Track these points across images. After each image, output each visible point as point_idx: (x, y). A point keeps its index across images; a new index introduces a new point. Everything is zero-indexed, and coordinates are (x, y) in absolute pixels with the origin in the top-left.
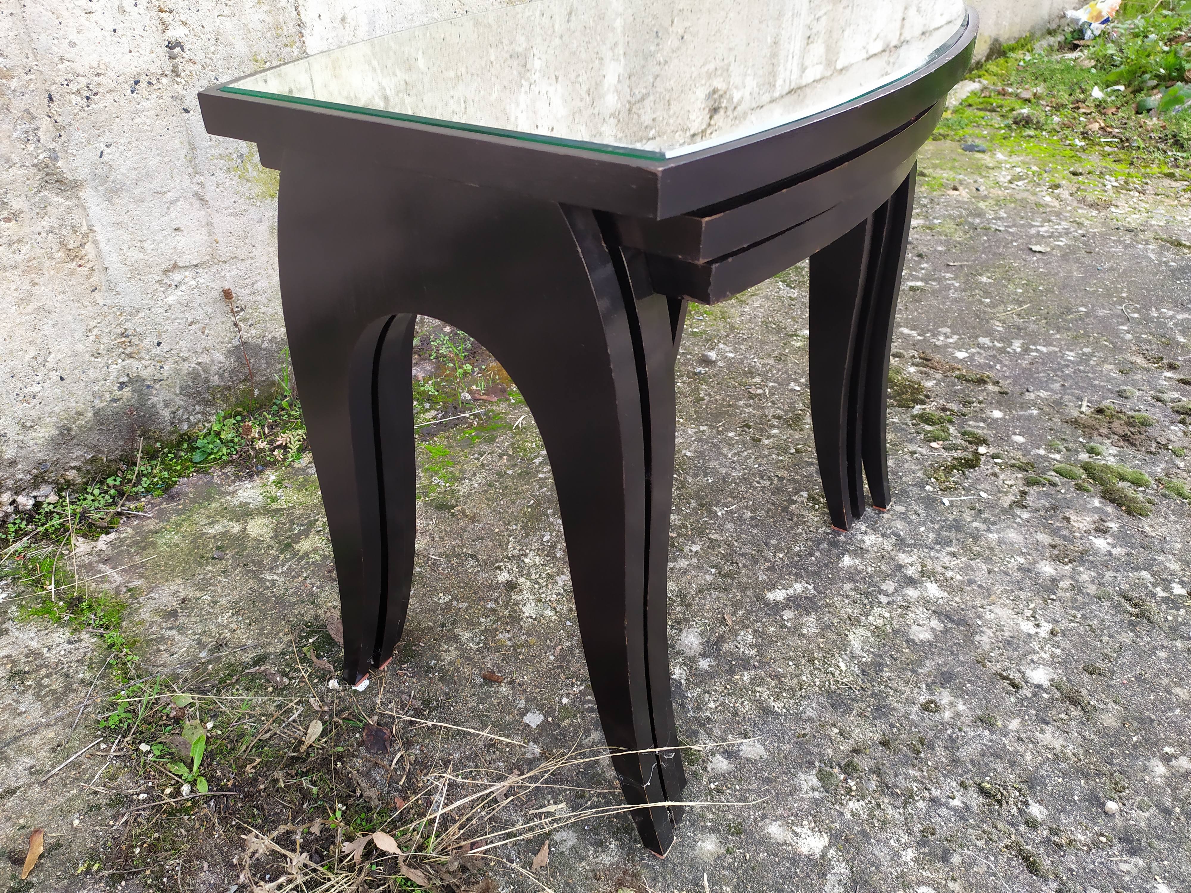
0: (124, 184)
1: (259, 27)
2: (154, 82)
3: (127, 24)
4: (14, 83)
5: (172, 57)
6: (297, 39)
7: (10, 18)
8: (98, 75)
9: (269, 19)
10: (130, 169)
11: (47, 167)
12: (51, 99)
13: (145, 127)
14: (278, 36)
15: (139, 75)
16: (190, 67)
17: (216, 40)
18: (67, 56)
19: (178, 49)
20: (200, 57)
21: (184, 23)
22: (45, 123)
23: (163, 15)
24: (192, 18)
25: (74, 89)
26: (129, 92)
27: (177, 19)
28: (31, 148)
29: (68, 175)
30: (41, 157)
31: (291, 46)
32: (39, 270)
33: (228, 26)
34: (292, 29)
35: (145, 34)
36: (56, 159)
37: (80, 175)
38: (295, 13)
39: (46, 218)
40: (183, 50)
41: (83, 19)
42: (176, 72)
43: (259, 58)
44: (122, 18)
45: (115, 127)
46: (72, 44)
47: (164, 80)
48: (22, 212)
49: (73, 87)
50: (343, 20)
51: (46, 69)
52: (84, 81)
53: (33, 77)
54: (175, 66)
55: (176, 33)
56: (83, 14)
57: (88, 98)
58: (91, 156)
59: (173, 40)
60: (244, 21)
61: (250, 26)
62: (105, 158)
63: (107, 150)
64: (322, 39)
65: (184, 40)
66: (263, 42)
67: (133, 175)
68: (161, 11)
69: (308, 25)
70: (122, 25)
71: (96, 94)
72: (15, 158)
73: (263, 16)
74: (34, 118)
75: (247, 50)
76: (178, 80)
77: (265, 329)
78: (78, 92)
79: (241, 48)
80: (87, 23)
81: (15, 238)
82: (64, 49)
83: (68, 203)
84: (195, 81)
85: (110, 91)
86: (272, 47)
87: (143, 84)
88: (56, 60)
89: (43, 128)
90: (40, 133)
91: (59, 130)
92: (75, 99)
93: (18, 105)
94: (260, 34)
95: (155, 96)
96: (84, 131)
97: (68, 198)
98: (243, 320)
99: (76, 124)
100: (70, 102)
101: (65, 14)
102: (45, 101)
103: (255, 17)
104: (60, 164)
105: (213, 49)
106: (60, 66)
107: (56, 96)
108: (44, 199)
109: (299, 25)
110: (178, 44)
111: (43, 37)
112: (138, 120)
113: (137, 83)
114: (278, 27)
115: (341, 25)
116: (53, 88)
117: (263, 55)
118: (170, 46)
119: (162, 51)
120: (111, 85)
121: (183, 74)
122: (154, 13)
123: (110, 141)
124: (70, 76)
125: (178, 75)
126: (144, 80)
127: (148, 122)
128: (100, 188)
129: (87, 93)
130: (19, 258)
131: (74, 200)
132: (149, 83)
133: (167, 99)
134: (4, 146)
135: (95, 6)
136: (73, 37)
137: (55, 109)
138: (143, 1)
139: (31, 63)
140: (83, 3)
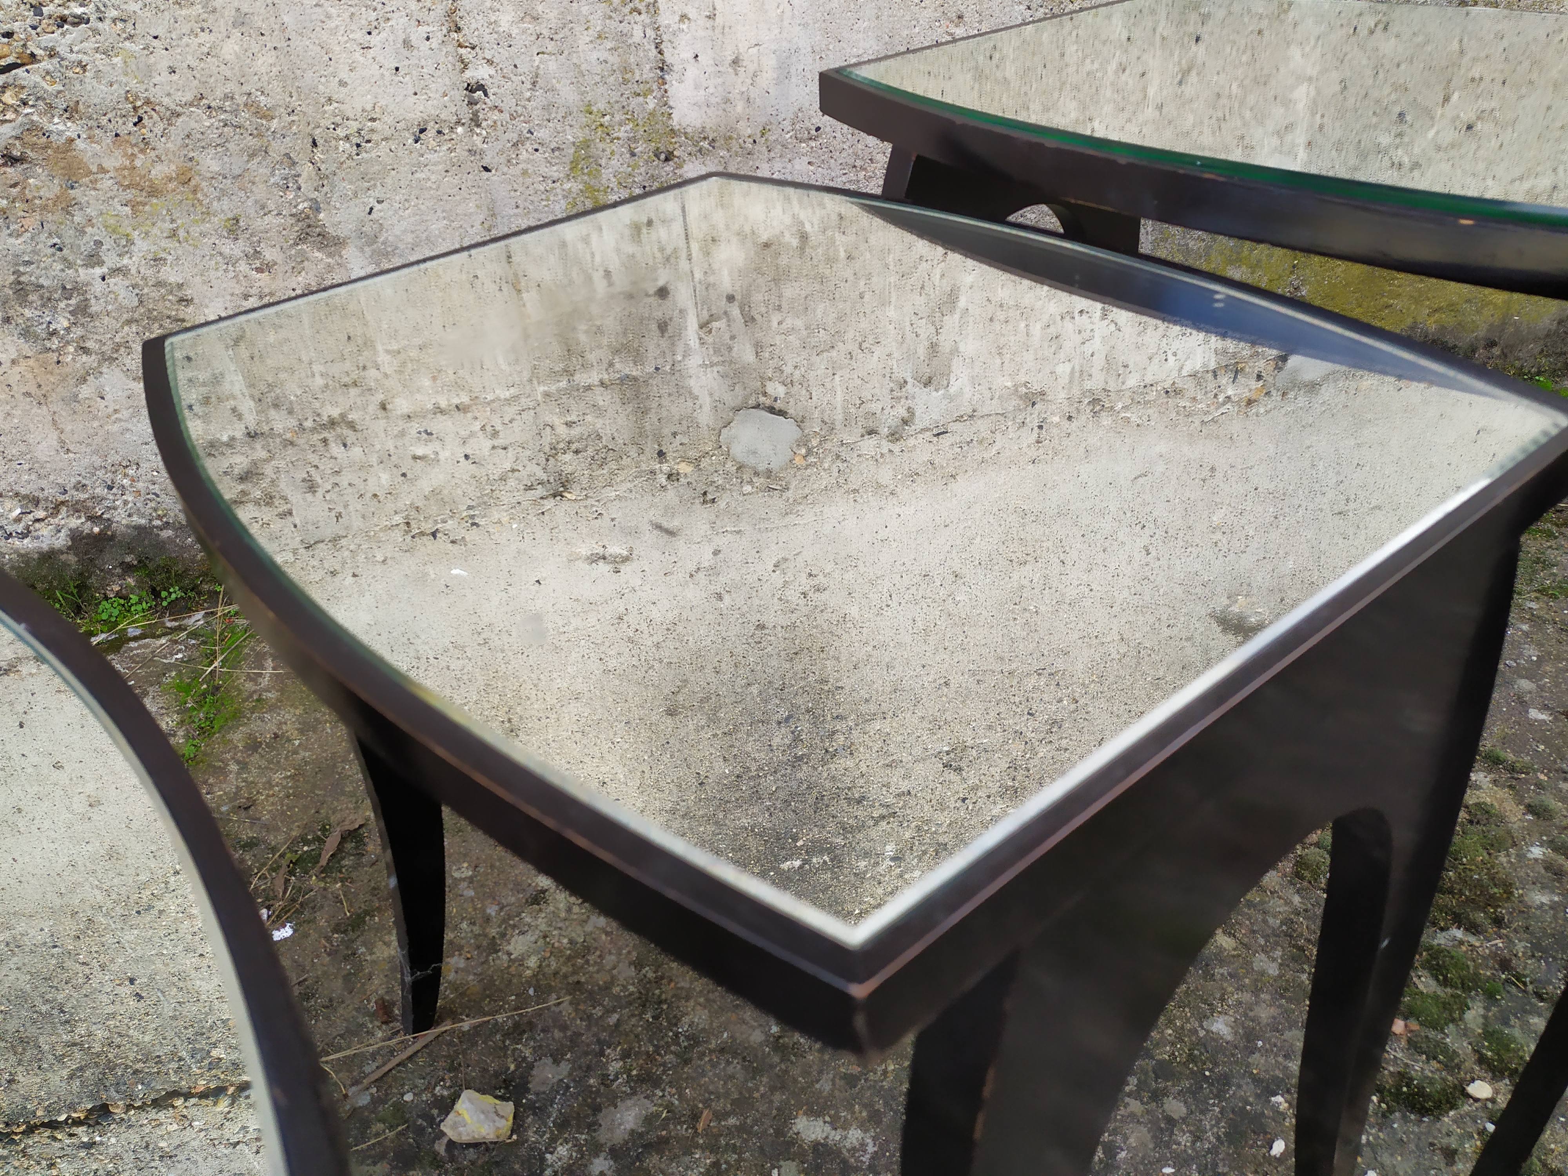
0: (396, 248)
1: (598, 69)
2: (446, 131)
3: (413, 61)
4: (274, 124)
5: (472, 103)
6: (655, 87)
7: (273, 52)
8: (373, 120)
9: (613, 59)
10: (405, 231)
11: (308, 217)
12: (314, 144)
13: (429, 184)
14: (625, 82)
15: (426, 122)
16: (495, 116)
17: (534, 84)
18: (335, 97)
19: (480, 93)
20: (509, 104)
21: (490, 62)
22: (306, 170)
23: (462, 51)
24: (501, 55)
25: (342, 135)
26: (410, 141)
27: (480, 56)
28: (291, 195)
29: (330, 230)
30: (300, 207)
31: (645, 96)
33: (552, 65)
34: (647, 73)
35: (438, 73)
36: (318, 210)
37: (343, 231)
38: (655, 52)
39: (303, 273)
40: (486, 95)
41: (358, 56)
42: (476, 121)
43: (594, 109)
44: (405, 53)
45: (389, 181)
46: (342, 84)
47: (460, 130)
48: (275, 264)
49: (341, 132)
50: (736, 62)
51: (310, 110)
52: (354, 126)
53: (295, 118)
54: (475, 114)
55: (480, 72)
56: (358, 49)
57: (358, 145)
58: (359, 211)
59: (473, 82)
60: (575, 60)
61: (584, 67)
62: (374, 215)
63: (378, 207)
64: (697, 87)
65: (487, 82)
66: (602, 89)
67: (410, 238)
68: (460, 46)
69: (675, 68)
70: (407, 62)
71: (368, 141)
72: (271, 205)
73: (604, 55)
74: (294, 164)
75: (578, 98)
76: (478, 131)
78: (347, 138)
79: (568, 95)
80: (361, 59)
81: (267, 290)
82: (332, 88)
83: (330, 260)
84: (500, 133)
85: (386, 139)
86: (615, 96)
87: (431, 133)
88: (323, 100)
89: (305, 175)
90: (300, 180)
91: (322, 178)
92: (343, 145)
93: (277, 148)
94: (598, 78)
95: (445, 148)
96: (351, 183)
97: (330, 255)
99: (341, 174)
100: (337, 148)
101: (337, 49)
102: (309, 146)
103: (595, 55)
104: (321, 216)
105: (528, 94)
106: (326, 108)
107: (320, 142)
108: (302, 253)
109: (662, 69)
110: (481, 87)
111: (309, 74)
112: (417, 175)
113: (422, 131)
114: (626, 69)
115: (730, 70)
116: (318, 131)
117: (601, 105)
118: (471, 89)
119: (460, 94)
120: (388, 133)
121: (484, 124)
122: (450, 48)
123: (382, 196)
124: (338, 119)
125: (479, 126)
126: (431, 127)
127: (433, 178)
128: (367, 249)
129: (355, 140)
131: (337, 257)
132: (439, 132)
133: (461, 152)
134: (260, 192)
135: (375, 40)
136: (344, 75)
137: (319, 156)
138: (438, 34)
139: (294, 102)
140: (360, 36)
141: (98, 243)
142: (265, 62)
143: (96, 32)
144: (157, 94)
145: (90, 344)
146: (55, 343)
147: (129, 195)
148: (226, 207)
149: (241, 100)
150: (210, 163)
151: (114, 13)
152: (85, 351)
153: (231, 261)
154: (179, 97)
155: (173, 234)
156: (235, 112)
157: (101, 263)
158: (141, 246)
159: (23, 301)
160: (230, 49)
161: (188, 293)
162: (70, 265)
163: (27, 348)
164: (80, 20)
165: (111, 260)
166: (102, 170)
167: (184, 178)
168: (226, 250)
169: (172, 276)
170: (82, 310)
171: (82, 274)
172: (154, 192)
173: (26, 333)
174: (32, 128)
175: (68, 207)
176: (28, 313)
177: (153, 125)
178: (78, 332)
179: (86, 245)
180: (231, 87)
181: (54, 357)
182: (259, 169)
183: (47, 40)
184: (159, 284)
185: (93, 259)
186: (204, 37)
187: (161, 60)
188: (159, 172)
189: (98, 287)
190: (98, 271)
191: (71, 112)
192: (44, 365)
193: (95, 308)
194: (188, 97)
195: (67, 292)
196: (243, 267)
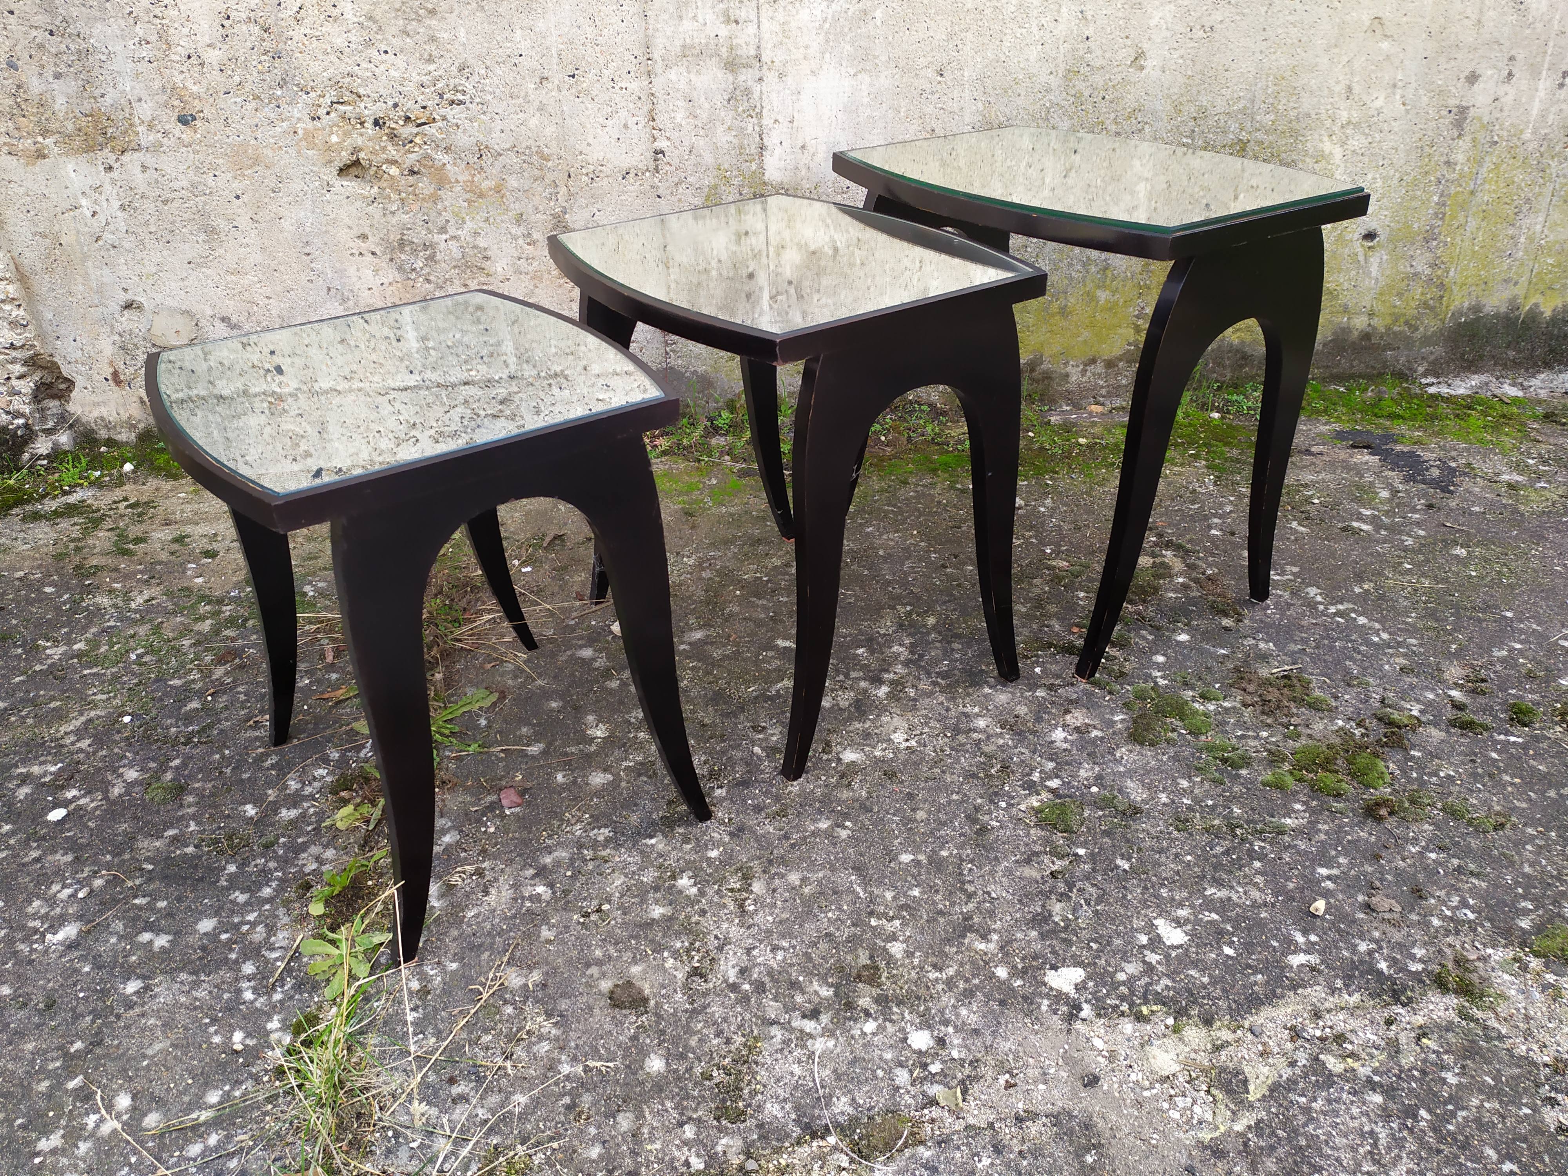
1: (726, 146)
2: (640, 174)
3: (628, 136)
4: (550, 164)
5: (656, 160)
6: (757, 158)
7: (555, 126)
8: (602, 165)
9: (735, 141)
11: (559, 216)
12: (569, 176)
13: (627, 203)
14: (741, 154)
15: (630, 168)
16: (668, 168)
17: (691, 152)
18: (584, 152)
19: (661, 155)
20: (676, 162)
21: (668, 139)
22: (563, 190)
23: (654, 132)
24: (675, 135)
26: (621, 178)
27: (663, 135)
28: (552, 204)
29: (571, 224)
30: (556, 211)
31: (751, 162)
32: (541, 279)
33: (701, 142)
34: (753, 150)
35: (639, 143)
36: (565, 213)
37: (577, 226)
38: (758, 139)
40: (664, 156)
41: (599, 130)
42: (657, 170)
43: (722, 167)
44: (624, 131)
45: (606, 200)
46: (589, 145)
47: (647, 174)
48: (538, 240)
49: (584, 171)
50: (803, 147)
51: (570, 158)
52: (592, 168)
53: (561, 161)
54: (657, 166)
55: (662, 144)
56: (600, 127)
57: (592, 179)
58: (587, 215)
59: (658, 149)
60: (714, 141)
61: (719, 144)
62: (596, 217)
63: (598, 212)
64: (780, 159)
65: (665, 149)
66: (727, 157)
68: (654, 129)
69: (769, 148)
70: (624, 136)
71: (598, 177)
72: (541, 208)
73: (731, 139)
74: (557, 186)
75: (713, 161)
76: (657, 175)
77: (690, 363)
78: (587, 174)
79: (708, 159)
80: (601, 132)
82: (583, 147)
84: (669, 177)
85: (608, 176)
86: (734, 161)
87: (632, 175)
88: (577, 153)
89: (561, 193)
90: (559, 196)
91: (570, 194)
92: (584, 178)
93: (549, 178)
94: (725, 151)
95: (638, 183)
96: (586, 199)
98: (673, 351)
99: (581, 194)
100: (581, 180)
101: (589, 126)
102: (566, 177)
103: (725, 139)
104: (567, 216)
105: (687, 157)
106: (579, 157)
107: (572, 175)
109: (761, 148)
110: (662, 152)
111: (572, 139)
112: (621, 198)
113: (627, 173)
114: (742, 147)
115: (800, 151)
116: (572, 170)
117: (726, 166)
118: (656, 152)
119: (650, 155)
120: (609, 173)
121: (661, 172)
122: (648, 130)
123: (601, 208)
124: (584, 164)
125: (658, 173)
126: (632, 171)
127: (630, 200)
129: (591, 176)
130: (530, 268)
132: (636, 175)
133: (646, 186)
134: (536, 200)
135: (609, 123)
136: (590, 140)
137: (571, 183)
138: (643, 121)
139: (562, 153)
140: (602, 120)
141: (448, 221)
142: (550, 130)
143: (468, 109)
144: (492, 143)
145: (432, 278)
146: (413, 275)
147: (468, 196)
148: (516, 207)
149: (534, 149)
150: (513, 182)
151: (478, 100)
152: (428, 281)
153: (515, 238)
154: (503, 145)
155: (487, 220)
156: (530, 156)
157: (446, 232)
158: (469, 225)
159: (402, 251)
160: (534, 122)
161: (489, 253)
162: (430, 231)
163: (398, 277)
164: (461, 103)
165: (452, 231)
166: (457, 181)
167: (498, 190)
168: (513, 231)
169: (482, 242)
170: (432, 258)
171: (437, 238)
172: (481, 196)
173: (400, 269)
174: (427, 157)
175: (435, 199)
176: (403, 257)
177: (487, 159)
178: (427, 270)
179: (441, 221)
180: (531, 142)
181: (411, 283)
182: (538, 187)
183: (442, 111)
184: (475, 247)
185: (443, 230)
186: (521, 115)
187: (498, 125)
188: (486, 185)
189: (443, 245)
190: (444, 237)
191: (447, 150)
192: (405, 287)
193: (439, 257)
194: (508, 146)
195: (425, 247)
196: (521, 241)
